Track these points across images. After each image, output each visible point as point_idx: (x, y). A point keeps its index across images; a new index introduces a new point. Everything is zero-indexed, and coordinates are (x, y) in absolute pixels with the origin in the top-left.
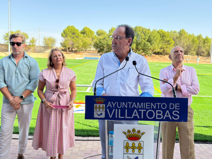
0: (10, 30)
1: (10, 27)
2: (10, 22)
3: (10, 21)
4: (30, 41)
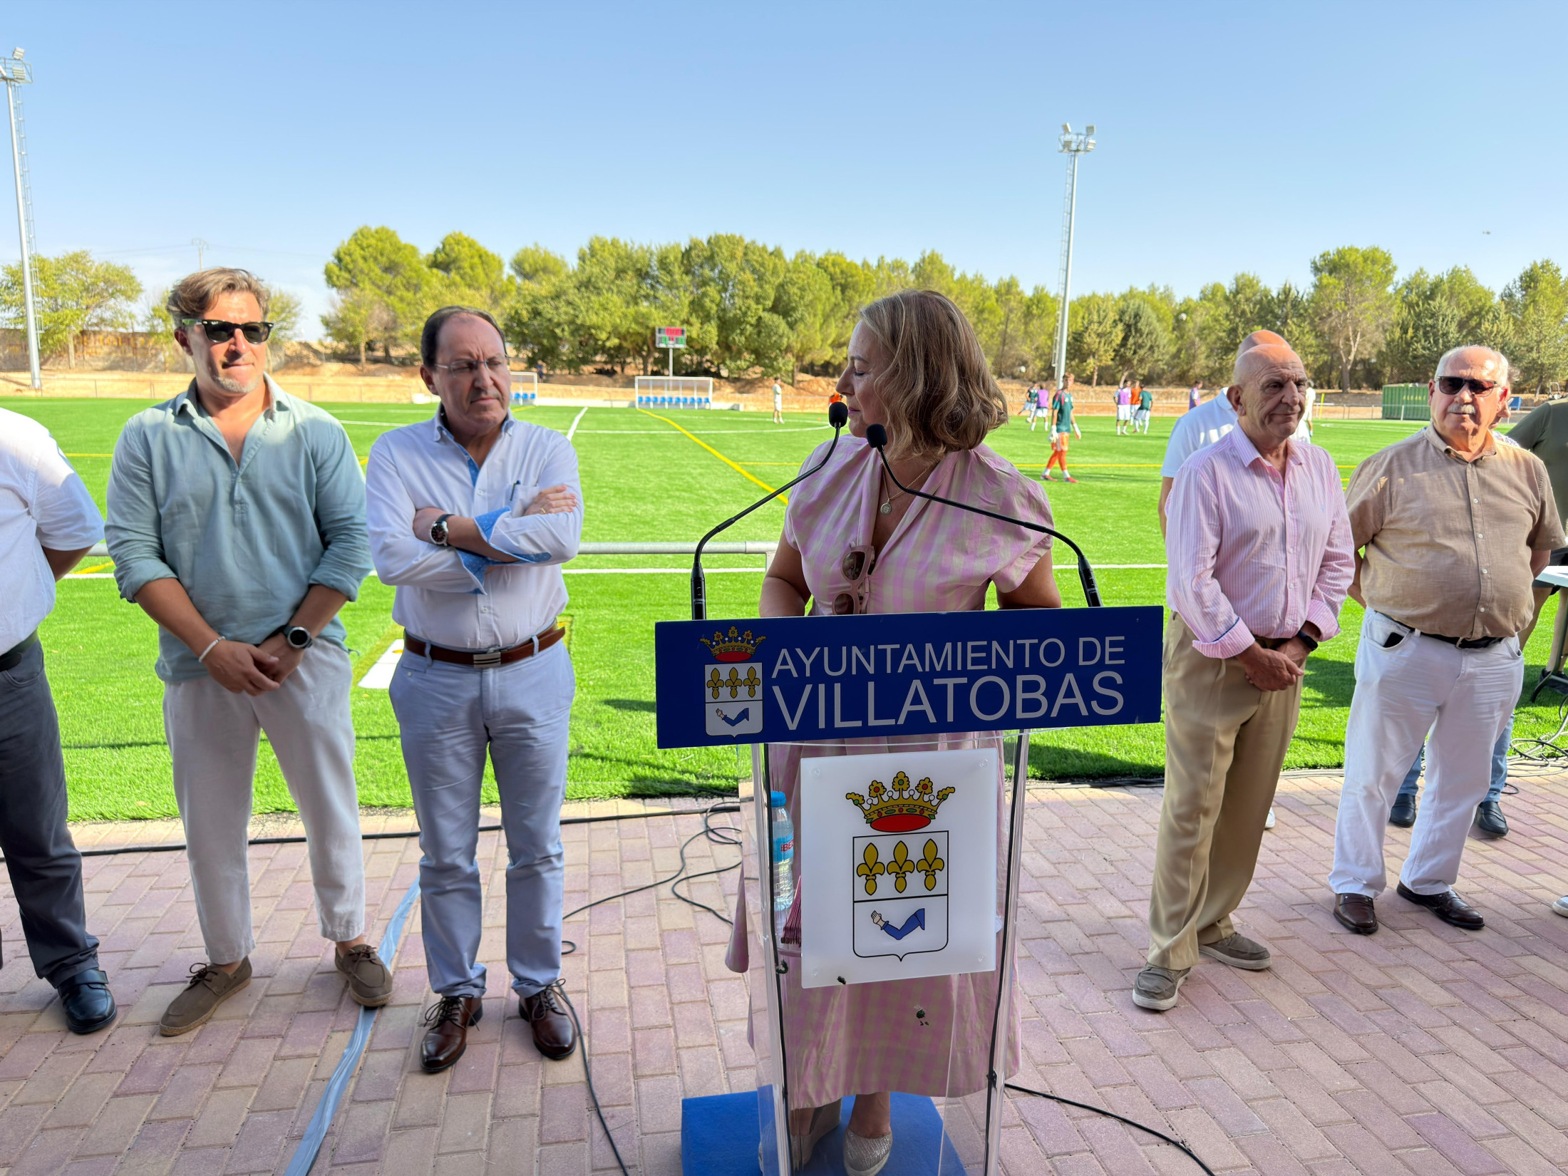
0: (30, 248)
1: (29, 232)
2: (26, 206)
3: (24, 198)
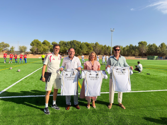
4: (10, 48)
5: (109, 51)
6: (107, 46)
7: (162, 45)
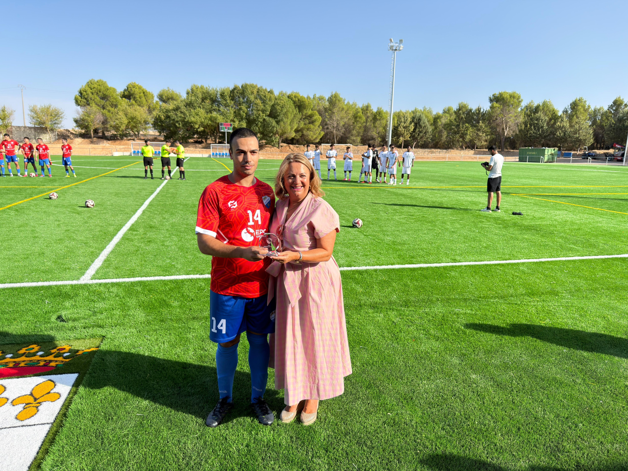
5: (381, 129)
6: (375, 110)
7: (574, 106)
